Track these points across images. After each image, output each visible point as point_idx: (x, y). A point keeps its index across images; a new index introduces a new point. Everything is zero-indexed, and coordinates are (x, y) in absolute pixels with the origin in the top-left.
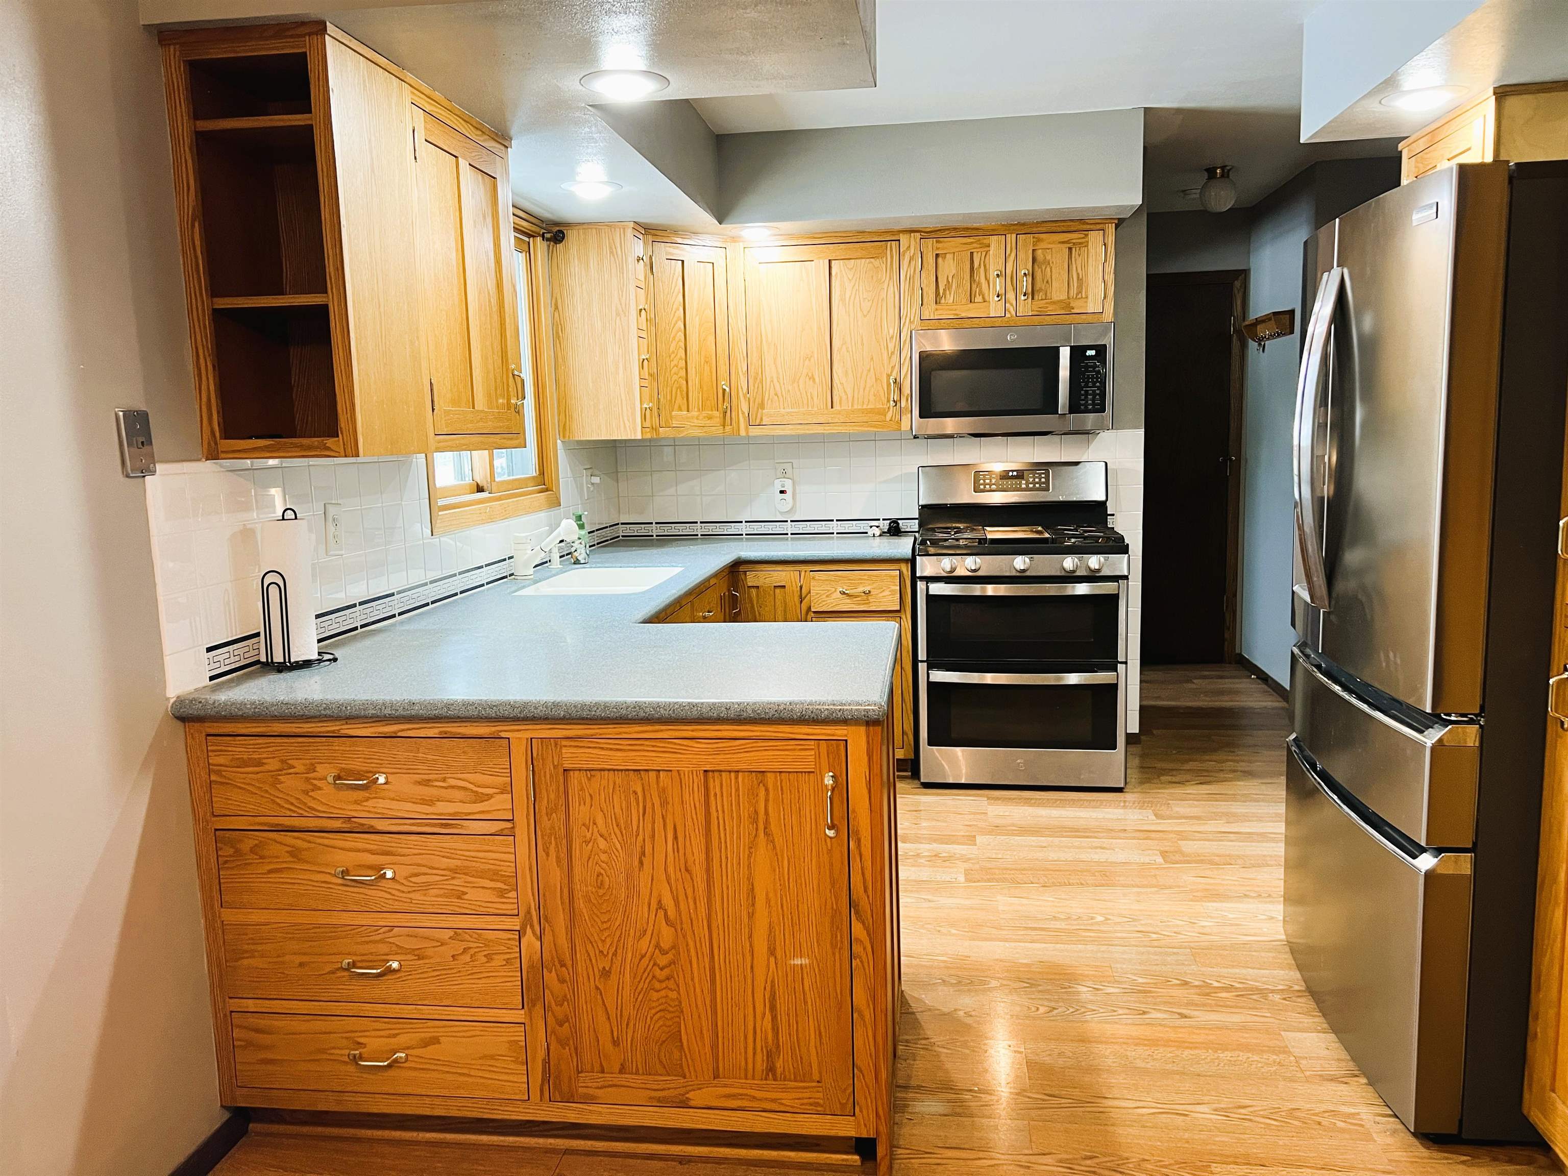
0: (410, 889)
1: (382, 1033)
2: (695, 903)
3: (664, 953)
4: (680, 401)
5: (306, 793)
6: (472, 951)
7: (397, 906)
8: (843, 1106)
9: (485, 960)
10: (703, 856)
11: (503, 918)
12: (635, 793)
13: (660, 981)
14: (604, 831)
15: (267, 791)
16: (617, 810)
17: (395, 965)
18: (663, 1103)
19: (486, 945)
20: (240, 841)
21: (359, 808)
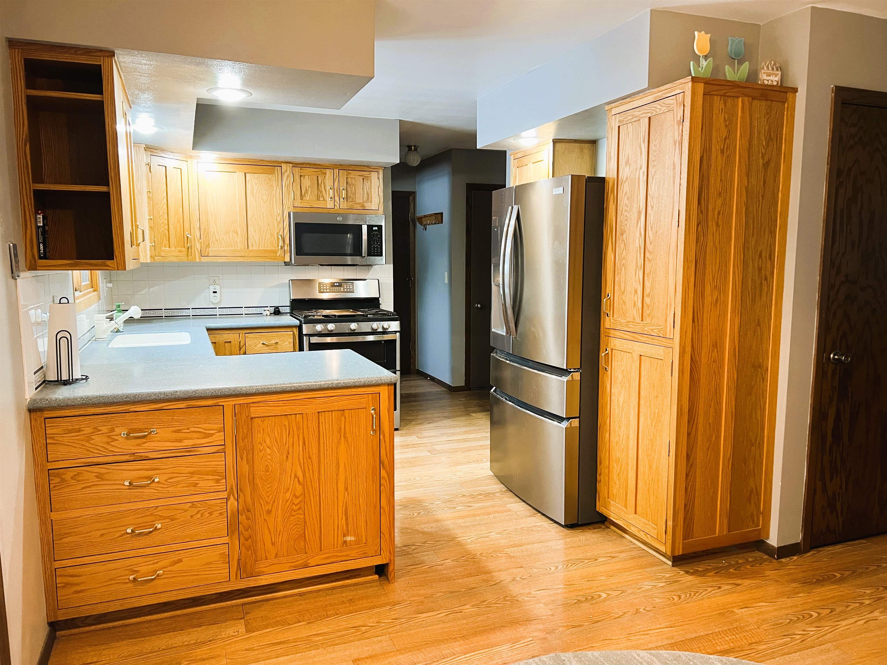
0: (167, 486)
1: (150, 563)
2: (313, 472)
3: (297, 497)
4: (166, 242)
5: (108, 443)
6: (201, 512)
7: (160, 495)
8: (376, 551)
9: (208, 515)
10: (317, 450)
11: (218, 493)
12: (285, 425)
13: (295, 511)
14: (269, 445)
15: (84, 445)
16: (276, 434)
17: (159, 526)
18: (296, 568)
19: (209, 508)
20: (65, 474)
21: (140, 447)
